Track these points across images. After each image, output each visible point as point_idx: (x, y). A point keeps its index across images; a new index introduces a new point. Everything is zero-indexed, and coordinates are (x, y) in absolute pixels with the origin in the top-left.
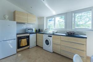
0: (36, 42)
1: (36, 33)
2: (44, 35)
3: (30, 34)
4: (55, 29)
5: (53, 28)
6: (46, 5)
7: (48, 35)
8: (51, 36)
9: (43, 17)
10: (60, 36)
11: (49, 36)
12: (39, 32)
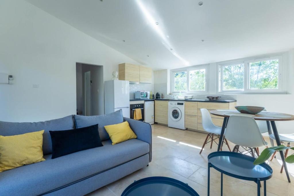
0: (153, 117)
1: (154, 100)
2: (169, 103)
3: (145, 101)
4: (188, 93)
5: (186, 91)
6: (175, 54)
7: (177, 102)
8: (182, 104)
9: (165, 70)
10: (196, 102)
11: (178, 104)
12: (157, 98)
